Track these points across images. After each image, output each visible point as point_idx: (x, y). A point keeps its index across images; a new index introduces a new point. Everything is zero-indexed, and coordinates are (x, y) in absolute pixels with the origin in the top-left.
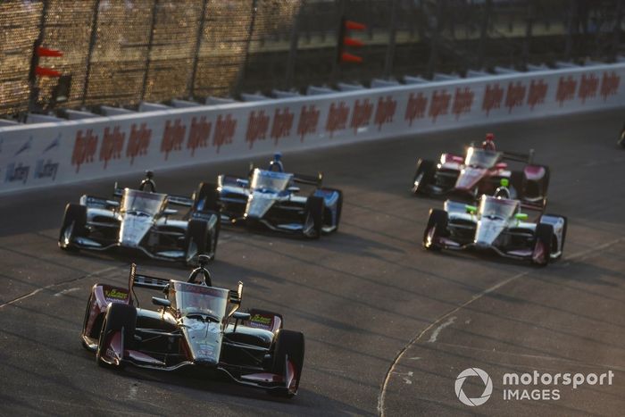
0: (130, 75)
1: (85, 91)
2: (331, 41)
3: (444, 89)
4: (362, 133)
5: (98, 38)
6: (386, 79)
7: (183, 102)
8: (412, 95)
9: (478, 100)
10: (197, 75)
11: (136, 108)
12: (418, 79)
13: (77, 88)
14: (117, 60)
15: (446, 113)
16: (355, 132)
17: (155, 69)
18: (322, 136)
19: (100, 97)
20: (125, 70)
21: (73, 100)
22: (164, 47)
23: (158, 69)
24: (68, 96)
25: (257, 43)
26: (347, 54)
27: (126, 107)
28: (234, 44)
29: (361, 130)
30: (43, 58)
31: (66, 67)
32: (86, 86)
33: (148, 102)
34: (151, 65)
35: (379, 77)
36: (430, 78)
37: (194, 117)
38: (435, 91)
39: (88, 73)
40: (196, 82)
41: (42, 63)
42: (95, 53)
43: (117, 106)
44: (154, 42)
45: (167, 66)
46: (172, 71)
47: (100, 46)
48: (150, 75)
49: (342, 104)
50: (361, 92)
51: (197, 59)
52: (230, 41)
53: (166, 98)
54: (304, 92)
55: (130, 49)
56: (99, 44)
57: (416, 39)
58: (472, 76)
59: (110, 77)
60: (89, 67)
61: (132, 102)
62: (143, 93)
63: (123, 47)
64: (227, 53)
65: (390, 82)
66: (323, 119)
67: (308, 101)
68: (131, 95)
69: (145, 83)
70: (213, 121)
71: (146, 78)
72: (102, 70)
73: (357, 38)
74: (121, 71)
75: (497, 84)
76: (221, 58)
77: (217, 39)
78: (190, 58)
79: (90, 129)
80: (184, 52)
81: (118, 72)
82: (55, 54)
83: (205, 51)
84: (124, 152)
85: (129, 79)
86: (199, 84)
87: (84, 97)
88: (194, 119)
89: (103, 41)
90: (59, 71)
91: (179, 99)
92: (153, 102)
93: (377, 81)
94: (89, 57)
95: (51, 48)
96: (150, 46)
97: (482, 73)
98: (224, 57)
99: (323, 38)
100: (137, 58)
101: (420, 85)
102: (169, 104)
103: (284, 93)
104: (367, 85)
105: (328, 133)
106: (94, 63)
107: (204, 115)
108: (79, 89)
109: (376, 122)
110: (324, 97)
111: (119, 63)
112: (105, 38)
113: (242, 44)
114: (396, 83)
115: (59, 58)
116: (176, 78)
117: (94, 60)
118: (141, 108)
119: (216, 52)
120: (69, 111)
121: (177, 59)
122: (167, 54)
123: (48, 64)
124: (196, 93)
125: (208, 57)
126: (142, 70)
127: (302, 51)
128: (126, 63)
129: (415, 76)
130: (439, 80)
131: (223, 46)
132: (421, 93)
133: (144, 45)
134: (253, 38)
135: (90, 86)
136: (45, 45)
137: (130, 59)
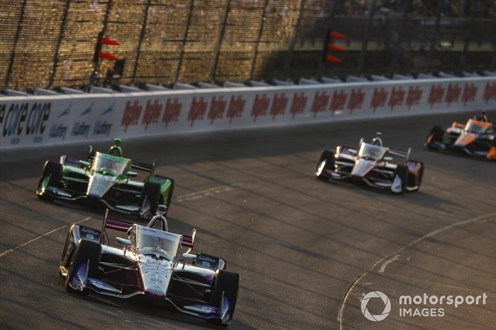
0: (169, 62)
1: (135, 71)
2: (319, 46)
3: (401, 86)
4: (338, 115)
5: (146, 33)
6: (359, 76)
7: (207, 85)
8: (376, 89)
9: (425, 96)
10: (218, 65)
11: (171, 87)
12: (382, 78)
13: (129, 69)
14: (159, 50)
15: (401, 104)
16: (333, 114)
17: (187, 59)
18: (308, 115)
19: (145, 77)
20: (164, 59)
21: (126, 78)
22: (194, 43)
23: (189, 59)
24: (121, 74)
25: (265, 44)
26: (330, 57)
27: (164, 86)
28: (247, 44)
29: (337, 113)
30: (104, 45)
31: (122, 53)
32: (136, 68)
33: (180, 82)
34: (185, 56)
35: (353, 75)
36: (391, 77)
37: (214, 96)
38: (394, 87)
39: (137, 59)
40: (217, 70)
41: (104, 50)
42: (144, 44)
43: (158, 84)
44: (188, 39)
45: (196, 57)
46: (200, 61)
47: (147, 40)
48: (183, 63)
49: (324, 93)
50: (339, 85)
51: (219, 53)
52: (244, 42)
53: (194, 81)
54: (297, 83)
55: (170, 43)
56: (147, 37)
57: (382, 48)
58: (422, 78)
59: (154, 63)
60: (138, 55)
61: (169, 82)
62: (177, 75)
63: (165, 41)
64: (241, 50)
65: (361, 79)
66: (310, 103)
67: (299, 90)
68: (169, 77)
69: (179, 69)
70: (228, 99)
71: (180, 64)
72: (148, 57)
73: (339, 45)
74: (162, 59)
75: (440, 85)
76: (237, 53)
77: (234, 39)
78: (214, 52)
79: (137, 100)
80: (210, 47)
81: (160, 59)
82: (114, 43)
83: (225, 47)
84: (160, 119)
85: (167, 65)
86: (220, 72)
87: (134, 76)
88: (214, 98)
89: (150, 35)
90: (116, 56)
91: (204, 82)
92: (184, 83)
93: (352, 77)
94: (139, 47)
95: (111, 39)
96: (184, 41)
97: (429, 76)
98: (239, 53)
99: (313, 43)
100: (174, 50)
101: (383, 82)
102: (196, 85)
103: (283, 82)
104: (344, 80)
105: (313, 114)
106: (142, 52)
107: (222, 95)
108: (130, 70)
109: (348, 108)
110: (311, 87)
111: (161, 53)
112: (151, 33)
113: (253, 44)
114: (365, 79)
115: (116, 46)
116: (202, 66)
117: (143, 49)
118: (175, 87)
119: (233, 49)
120: (122, 86)
121: (203, 52)
122: (196, 48)
123: (108, 50)
124: (217, 78)
125: (227, 52)
126: (178, 59)
127: (298, 52)
128: (166, 53)
129: (380, 75)
130: (397, 79)
131: (238, 44)
132: (383, 88)
133: (181, 41)
134: (262, 40)
135: (138, 69)
136: (107, 36)
137: (169, 50)
